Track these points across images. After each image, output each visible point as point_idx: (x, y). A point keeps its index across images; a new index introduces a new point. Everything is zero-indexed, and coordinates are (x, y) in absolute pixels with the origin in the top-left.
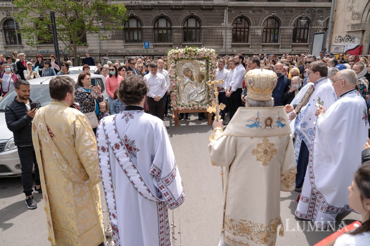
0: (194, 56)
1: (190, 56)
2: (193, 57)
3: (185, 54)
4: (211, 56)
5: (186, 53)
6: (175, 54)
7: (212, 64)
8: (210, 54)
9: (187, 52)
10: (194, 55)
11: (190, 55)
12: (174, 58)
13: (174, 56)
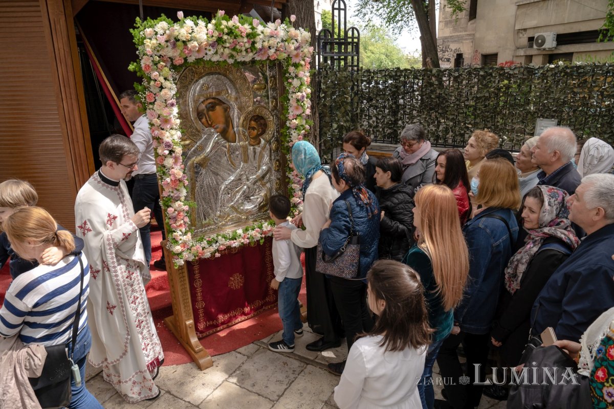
0: (244, 53)
1: (234, 53)
2: (240, 59)
3: (213, 45)
4: (297, 55)
5: (220, 40)
6: (174, 46)
7: (301, 85)
8: (297, 49)
9: (225, 37)
10: (246, 50)
11: (234, 49)
12: (171, 59)
13: (169, 52)
